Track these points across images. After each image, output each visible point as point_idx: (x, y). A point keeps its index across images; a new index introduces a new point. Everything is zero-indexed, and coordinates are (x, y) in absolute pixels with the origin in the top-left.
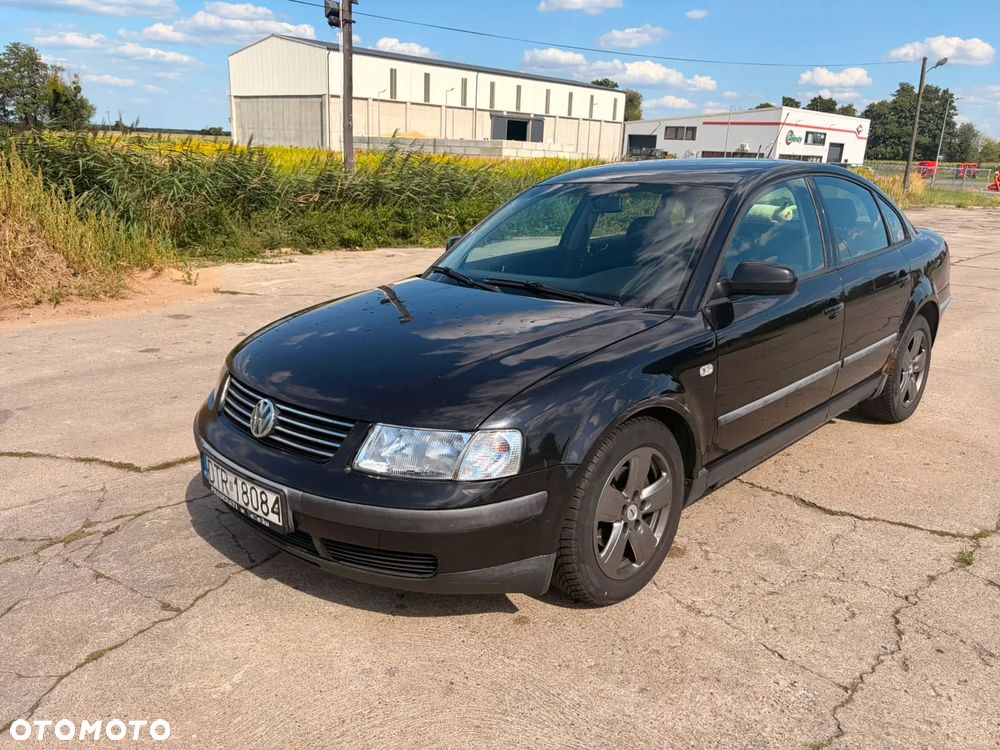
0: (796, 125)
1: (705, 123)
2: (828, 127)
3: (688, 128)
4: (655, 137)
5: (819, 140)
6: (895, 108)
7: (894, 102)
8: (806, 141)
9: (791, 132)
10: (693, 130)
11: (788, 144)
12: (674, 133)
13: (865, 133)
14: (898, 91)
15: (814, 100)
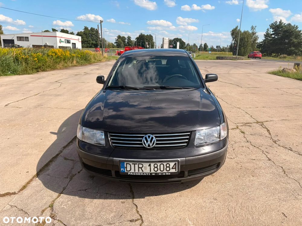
0: (62, 37)
1: (31, 36)
2: (70, 38)
3: (25, 37)
4: (14, 40)
5: (68, 42)
6: (84, 33)
7: (84, 32)
8: (65, 42)
9: (60, 39)
10: (28, 38)
11: (60, 43)
12: (20, 39)
13: (80, 40)
14: (84, 29)
15: (62, 30)
